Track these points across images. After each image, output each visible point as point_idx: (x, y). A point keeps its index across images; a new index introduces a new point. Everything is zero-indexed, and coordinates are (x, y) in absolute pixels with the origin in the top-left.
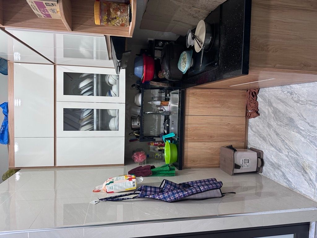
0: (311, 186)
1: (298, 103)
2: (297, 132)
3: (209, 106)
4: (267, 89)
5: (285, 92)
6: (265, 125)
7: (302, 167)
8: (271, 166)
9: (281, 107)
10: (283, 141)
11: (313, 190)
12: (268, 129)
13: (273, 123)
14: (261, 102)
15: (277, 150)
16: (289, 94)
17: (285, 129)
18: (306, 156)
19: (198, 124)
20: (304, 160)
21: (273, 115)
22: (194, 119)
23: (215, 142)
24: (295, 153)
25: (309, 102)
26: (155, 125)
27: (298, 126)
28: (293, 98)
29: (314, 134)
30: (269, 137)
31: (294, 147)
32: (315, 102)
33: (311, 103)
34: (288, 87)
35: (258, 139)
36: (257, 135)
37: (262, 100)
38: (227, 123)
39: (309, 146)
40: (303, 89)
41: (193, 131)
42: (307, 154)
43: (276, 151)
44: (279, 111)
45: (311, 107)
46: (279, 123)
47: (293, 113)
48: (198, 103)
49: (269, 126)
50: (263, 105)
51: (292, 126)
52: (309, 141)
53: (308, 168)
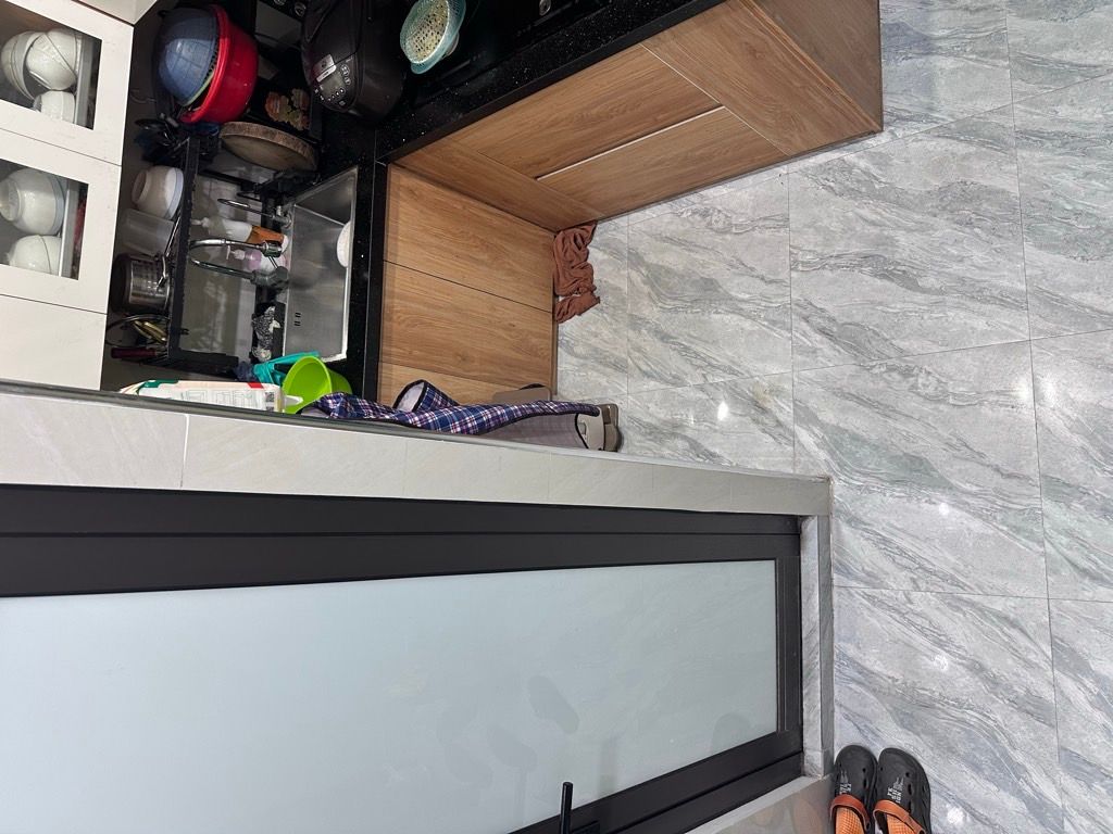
0: (784, 441)
1: (726, 233)
2: (728, 312)
3: (459, 251)
4: (622, 221)
5: (684, 215)
6: (622, 326)
7: (752, 400)
8: (649, 437)
9: (673, 259)
10: (686, 349)
11: (790, 448)
12: (631, 334)
13: (650, 312)
14: (602, 262)
15: (667, 382)
16: (697, 216)
17: (691, 316)
18: (760, 365)
19: (425, 304)
20: (757, 378)
21: (646, 289)
22: (413, 284)
23: (474, 378)
24: (725, 371)
25: (761, 224)
26: (211, 325)
27: (733, 293)
28: (710, 224)
29: (780, 300)
30: (637, 354)
31: (722, 356)
32: (777, 218)
33: (767, 223)
34: (693, 198)
35: (595, 374)
36: (590, 363)
37: (606, 257)
38: (506, 323)
39: (769, 336)
40: (739, 194)
41: (408, 325)
42: (763, 359)
43: (664, 386)
44: (668, 271)
45: (767, 233)
46: (670, 304)
47: (714, 265)
48: (425, 230)
49: (636, 323)
50: (609, 269)
51: (710, 300)
52: (766, 323)
53: (767, 396)
